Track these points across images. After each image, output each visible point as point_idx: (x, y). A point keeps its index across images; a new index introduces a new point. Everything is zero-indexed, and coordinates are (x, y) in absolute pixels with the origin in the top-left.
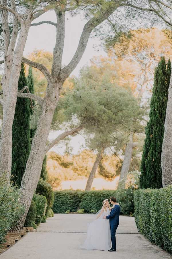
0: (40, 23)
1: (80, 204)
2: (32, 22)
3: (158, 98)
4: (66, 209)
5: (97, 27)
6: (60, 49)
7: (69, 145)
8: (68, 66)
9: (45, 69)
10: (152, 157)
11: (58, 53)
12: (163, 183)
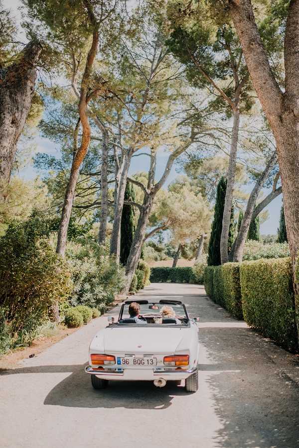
0: (139, 155)
1: (169, 277)
2: (133, 155)
3: (220, 204)
4: (160, 280)
5: (178, 157)
6: (153, 172)
7: (161, 237)
8: (158, 183)
9: (143, 186)
10: (216, 244)
11: (152, 175)
12: (222, 262)
